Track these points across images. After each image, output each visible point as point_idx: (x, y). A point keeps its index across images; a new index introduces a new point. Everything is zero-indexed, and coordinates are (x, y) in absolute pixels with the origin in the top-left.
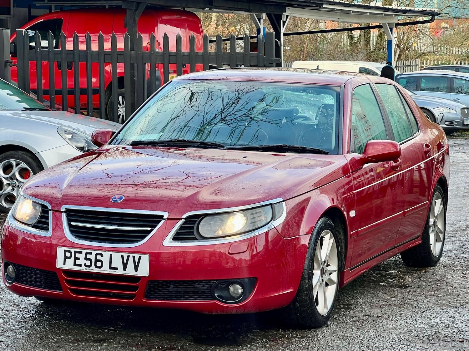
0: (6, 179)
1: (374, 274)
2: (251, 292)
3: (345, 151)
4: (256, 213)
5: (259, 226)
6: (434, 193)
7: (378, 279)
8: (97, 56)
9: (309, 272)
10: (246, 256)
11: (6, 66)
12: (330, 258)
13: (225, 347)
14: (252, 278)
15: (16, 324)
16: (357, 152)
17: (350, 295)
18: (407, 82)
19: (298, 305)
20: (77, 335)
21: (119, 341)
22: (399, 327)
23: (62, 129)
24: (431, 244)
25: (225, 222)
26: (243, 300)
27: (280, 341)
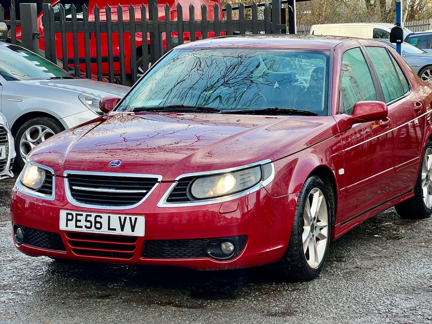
0: (33, 143)
1: (370, 227)
2: (242, 249)
3: (334, 112)
4: (245, 174)
5: (250, 186)
6: (426, 148)
7: (373, 231)
8: (117, 26)
9: (298, 228)
10: (238, 215)
11: (34, 38)
12: (320, 214)
13: (220, 301)
14: (242, 236)
15: (27, 281)
16: (346, 113)
17: (343, 248)
18: (419, 41)
19: (289, 260)
20: (82, 292)
21: (121, 297)
22: (387, 278)
23: (83, 96)
24: (424, 197)
25: (216, 183)
26: (234, 256)
27: (272, 294)
